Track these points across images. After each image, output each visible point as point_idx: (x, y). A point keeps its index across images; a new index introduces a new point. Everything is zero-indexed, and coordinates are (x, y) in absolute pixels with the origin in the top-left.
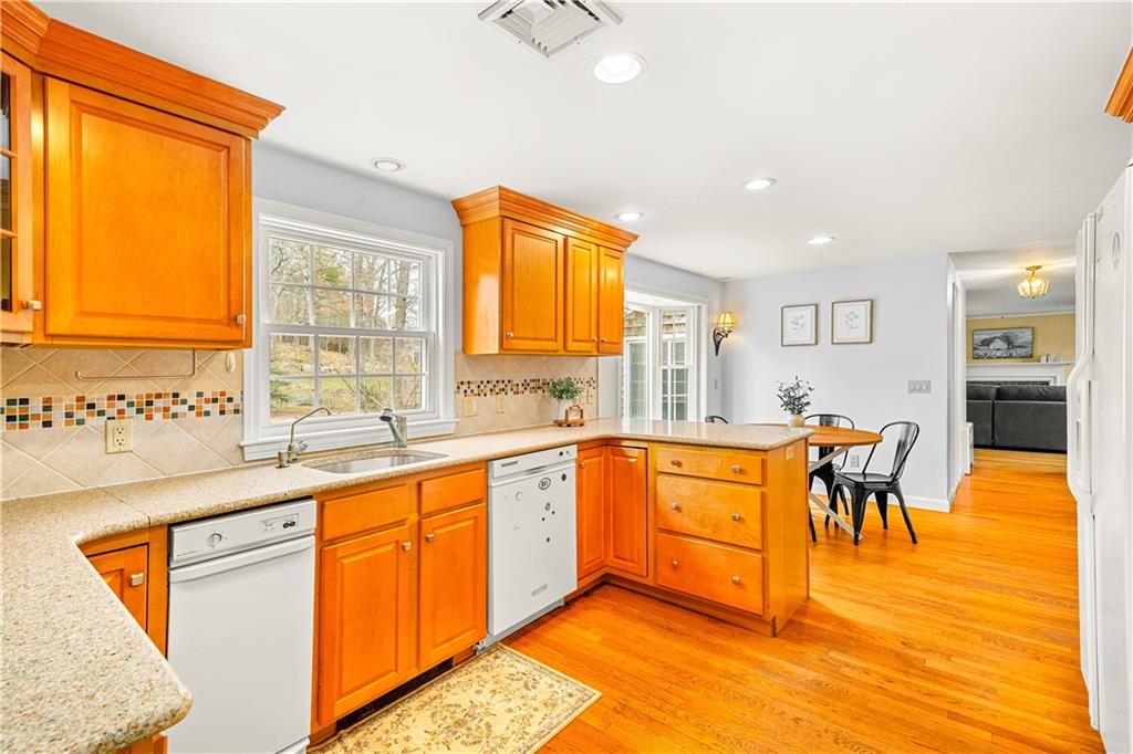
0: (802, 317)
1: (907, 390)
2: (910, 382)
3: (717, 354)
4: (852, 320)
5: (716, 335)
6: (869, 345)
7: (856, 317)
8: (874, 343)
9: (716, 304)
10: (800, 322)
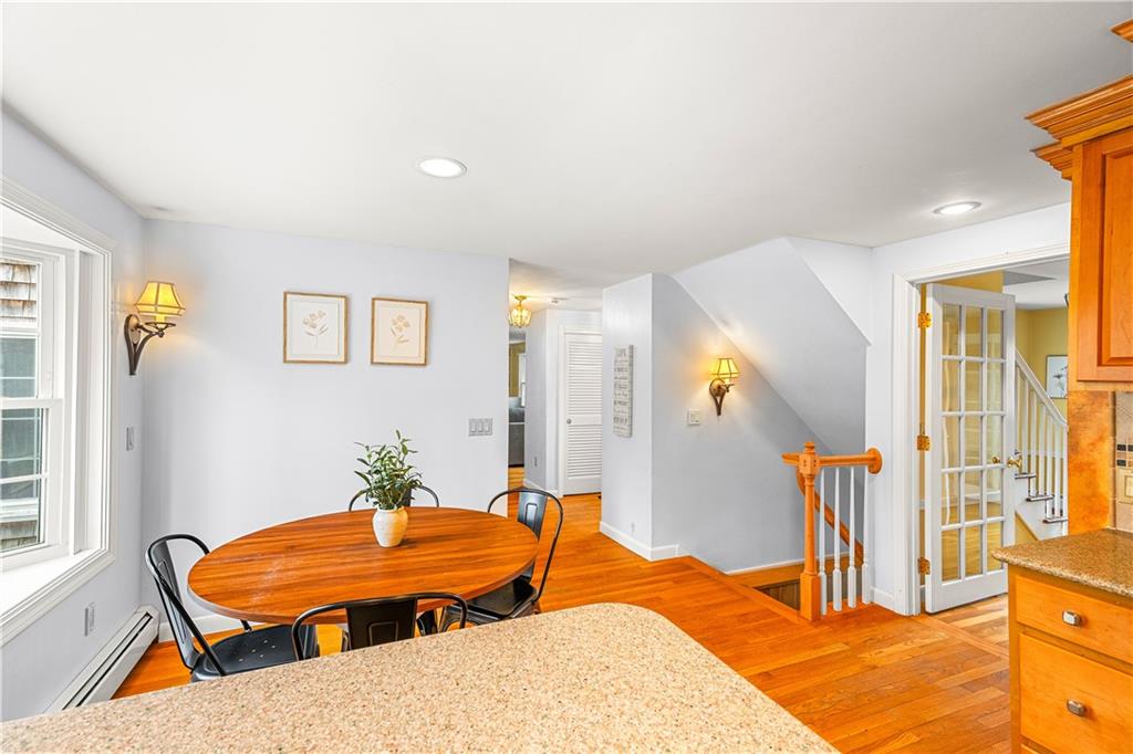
0: (322, 315)
1: (467, 433)
2: (472, 421)
3: (132, 372)
4: (401, 330)
5: (129, 329)
6: (421, 369)
7: (407, 325)
8: (428, 367)
9: (131, 262)
10: (319, 322)
